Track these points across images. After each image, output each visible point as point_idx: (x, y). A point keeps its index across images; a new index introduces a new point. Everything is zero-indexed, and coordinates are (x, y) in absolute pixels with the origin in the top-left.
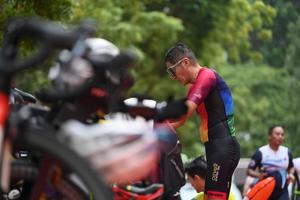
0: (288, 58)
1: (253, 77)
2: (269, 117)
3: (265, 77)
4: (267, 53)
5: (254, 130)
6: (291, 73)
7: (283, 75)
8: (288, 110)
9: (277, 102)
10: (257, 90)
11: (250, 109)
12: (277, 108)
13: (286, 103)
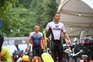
0: (31, 6)
1: (20, 11)
2: (26, 24)
3: (24, 12)
4: (25, 4)
5: (20, 28)
6: (32, 10)
7: (30, 11)
8: (31, 22)
9: (28, 19)
10: (21, 16)
11: (19, 21)
12: (28, 21)
13: (31, 19)
